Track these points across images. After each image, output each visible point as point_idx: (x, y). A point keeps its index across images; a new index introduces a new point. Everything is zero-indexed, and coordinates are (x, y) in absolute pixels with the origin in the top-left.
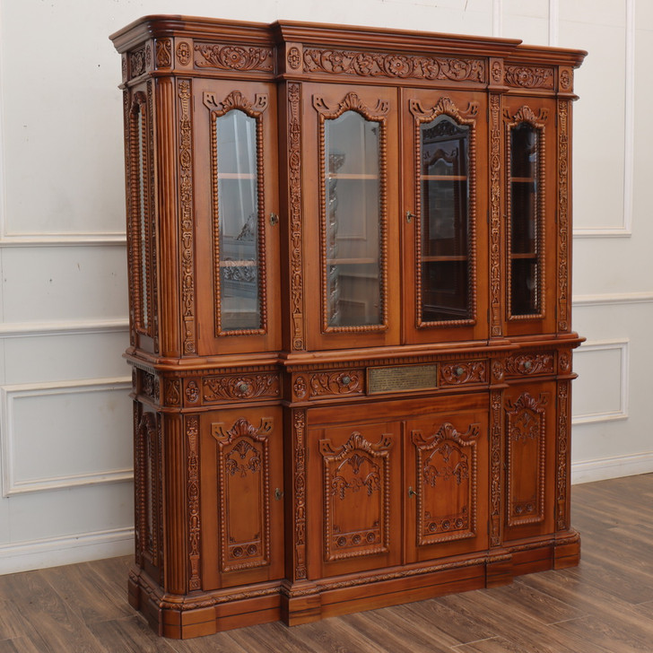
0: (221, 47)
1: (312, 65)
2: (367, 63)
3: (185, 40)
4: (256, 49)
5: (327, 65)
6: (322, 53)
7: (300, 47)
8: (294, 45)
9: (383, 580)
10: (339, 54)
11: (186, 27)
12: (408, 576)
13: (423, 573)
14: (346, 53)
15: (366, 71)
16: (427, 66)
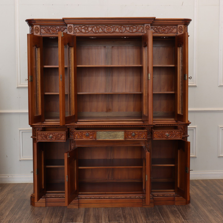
0: (49, 27)
1: (78, 31)
2: (97, 29)
3: (37, 26)
4: (61, 27)
5: (83, 31)
6: (81, 27)
7: (72, 25)
8: (70, 25)
9: (102, 198)
10: (87, 27)
11: (36, 22)
12: (111, 198)
13: (117, 198)
14: (90, 26)
15: (97, 31)
16: (120, 28)
